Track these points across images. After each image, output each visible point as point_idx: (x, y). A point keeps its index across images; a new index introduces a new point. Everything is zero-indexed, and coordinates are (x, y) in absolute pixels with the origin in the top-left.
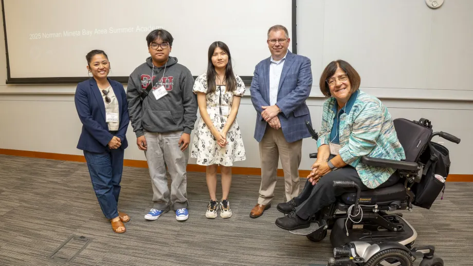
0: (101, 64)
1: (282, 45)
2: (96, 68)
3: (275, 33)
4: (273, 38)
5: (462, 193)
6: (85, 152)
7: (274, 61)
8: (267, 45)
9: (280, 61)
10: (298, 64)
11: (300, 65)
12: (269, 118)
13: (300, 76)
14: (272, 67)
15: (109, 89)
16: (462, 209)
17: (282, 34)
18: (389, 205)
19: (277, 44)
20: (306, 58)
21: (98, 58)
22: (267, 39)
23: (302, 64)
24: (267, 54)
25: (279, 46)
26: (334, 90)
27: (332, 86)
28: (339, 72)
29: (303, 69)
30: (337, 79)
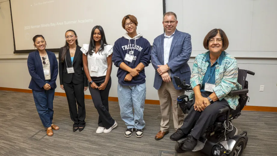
1: (172, 25)
2: (38, 45)
4: (166, 20)
5: (274, 119)
6: (33, 90)
7: (167, 36)
8: (162, 25)
11: (184, 39)
12: (161, 73)
15: (46, 56)
16: (270, 128)
17: (172, 18)
19: (169, 24)
20: (188, 34)
22: (162, 21)
25: (170, 26)
26: (211, 46)
27: (211, 43)
28: (218, 36)
29: (186, 42)
30: (215, 40)
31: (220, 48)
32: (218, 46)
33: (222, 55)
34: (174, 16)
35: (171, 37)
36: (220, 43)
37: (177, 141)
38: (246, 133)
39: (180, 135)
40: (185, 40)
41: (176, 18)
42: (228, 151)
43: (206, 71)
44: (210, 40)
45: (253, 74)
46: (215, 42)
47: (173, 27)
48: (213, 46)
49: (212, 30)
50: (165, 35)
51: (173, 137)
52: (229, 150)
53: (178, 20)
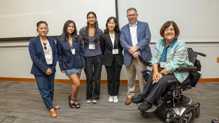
0: (43, 29)
1: (134, 17)
2: (41, 30)
3: (130, 12)
4: (129, 15)
6: (35, 76)
7: (131, 26)
8: (127, 18)
10: (144, 26)
12: (133, 53)
13: (146, 31)
14: (131, 28)
15: (47, 42)
17: (134, 12)
18: (186, 88)
19: (132, 17)
21: (43, 25)
22: (127, 15)
23: (146, 26)
24: (128, 22)
25: (133, 18)
26: (166, 34)
27: (166, 32)
28: (171, 27)
30: (169, 30)
31: (174, 36)
32: (171, 34)
36: (173, 32)
39: (139, 99)
41: (137, 12)
43: (162, 53)
44: (165, 30)
46: (169, 32)
47: (135, 19)
48: (168, 34)
49: (166, 22)
52: (179, 115)
53: (138, 13)
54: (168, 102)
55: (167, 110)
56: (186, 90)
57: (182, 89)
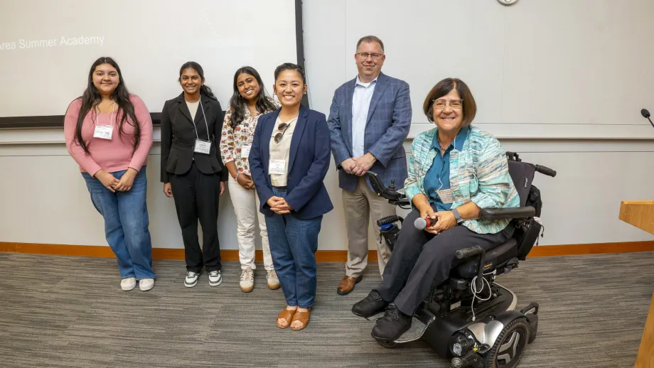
1: (375, 61)
3: (367, 45)
4: (364, 51)
7: (362, 84)
9: (369, 84)
11: (396, 91)
13: (397, 106)
17: (375, 48)
18: (505, 266)
19: (369, 59)
20: (403, 82)
23: (399, 90)
25: (371, 62)
26: (439, 116)
27: (437, 110)
28: (453, 95)
29: (400, 98)
30: (448, 103)
31: (458, 120)
32: (453, 115)
33: (463, 130)
34: (378, 44)
35: (369, 87)
36: (458, 110)
37: (366, 317)
38: (537, 308)
39: (374, 303)
40: (399, 94)
41: (383, 50)
42: (483, 347)
45: (552, 173)
46: (448, 109)
47: (375, 66)
48: (442, 115)
50: (358, 82)
51: (358, 308)
52: (488, 345)
53: (386, 53)
54: (453, 307)
55: (453, 329)
56: (504, 272)
57: (495, 272)
